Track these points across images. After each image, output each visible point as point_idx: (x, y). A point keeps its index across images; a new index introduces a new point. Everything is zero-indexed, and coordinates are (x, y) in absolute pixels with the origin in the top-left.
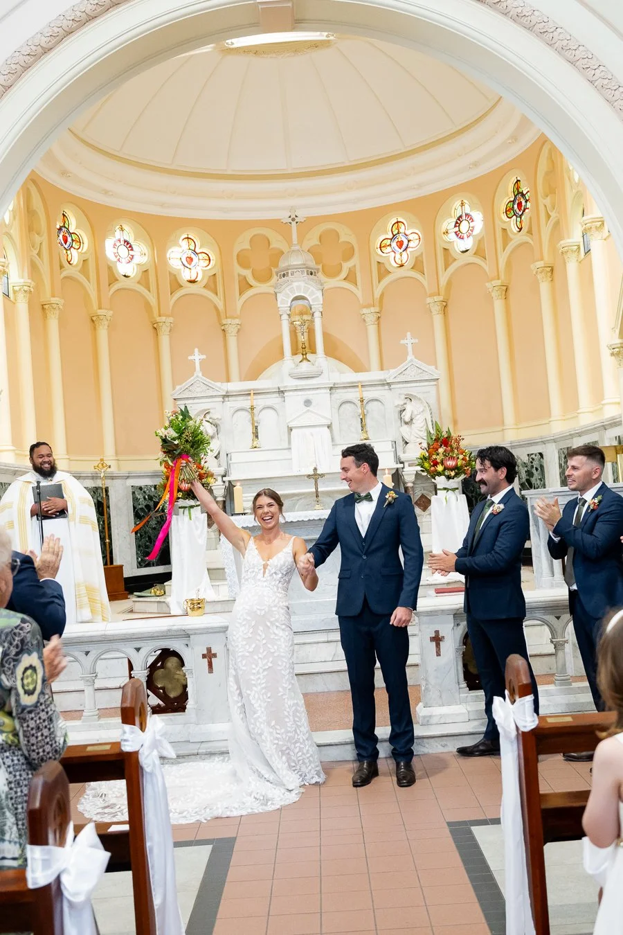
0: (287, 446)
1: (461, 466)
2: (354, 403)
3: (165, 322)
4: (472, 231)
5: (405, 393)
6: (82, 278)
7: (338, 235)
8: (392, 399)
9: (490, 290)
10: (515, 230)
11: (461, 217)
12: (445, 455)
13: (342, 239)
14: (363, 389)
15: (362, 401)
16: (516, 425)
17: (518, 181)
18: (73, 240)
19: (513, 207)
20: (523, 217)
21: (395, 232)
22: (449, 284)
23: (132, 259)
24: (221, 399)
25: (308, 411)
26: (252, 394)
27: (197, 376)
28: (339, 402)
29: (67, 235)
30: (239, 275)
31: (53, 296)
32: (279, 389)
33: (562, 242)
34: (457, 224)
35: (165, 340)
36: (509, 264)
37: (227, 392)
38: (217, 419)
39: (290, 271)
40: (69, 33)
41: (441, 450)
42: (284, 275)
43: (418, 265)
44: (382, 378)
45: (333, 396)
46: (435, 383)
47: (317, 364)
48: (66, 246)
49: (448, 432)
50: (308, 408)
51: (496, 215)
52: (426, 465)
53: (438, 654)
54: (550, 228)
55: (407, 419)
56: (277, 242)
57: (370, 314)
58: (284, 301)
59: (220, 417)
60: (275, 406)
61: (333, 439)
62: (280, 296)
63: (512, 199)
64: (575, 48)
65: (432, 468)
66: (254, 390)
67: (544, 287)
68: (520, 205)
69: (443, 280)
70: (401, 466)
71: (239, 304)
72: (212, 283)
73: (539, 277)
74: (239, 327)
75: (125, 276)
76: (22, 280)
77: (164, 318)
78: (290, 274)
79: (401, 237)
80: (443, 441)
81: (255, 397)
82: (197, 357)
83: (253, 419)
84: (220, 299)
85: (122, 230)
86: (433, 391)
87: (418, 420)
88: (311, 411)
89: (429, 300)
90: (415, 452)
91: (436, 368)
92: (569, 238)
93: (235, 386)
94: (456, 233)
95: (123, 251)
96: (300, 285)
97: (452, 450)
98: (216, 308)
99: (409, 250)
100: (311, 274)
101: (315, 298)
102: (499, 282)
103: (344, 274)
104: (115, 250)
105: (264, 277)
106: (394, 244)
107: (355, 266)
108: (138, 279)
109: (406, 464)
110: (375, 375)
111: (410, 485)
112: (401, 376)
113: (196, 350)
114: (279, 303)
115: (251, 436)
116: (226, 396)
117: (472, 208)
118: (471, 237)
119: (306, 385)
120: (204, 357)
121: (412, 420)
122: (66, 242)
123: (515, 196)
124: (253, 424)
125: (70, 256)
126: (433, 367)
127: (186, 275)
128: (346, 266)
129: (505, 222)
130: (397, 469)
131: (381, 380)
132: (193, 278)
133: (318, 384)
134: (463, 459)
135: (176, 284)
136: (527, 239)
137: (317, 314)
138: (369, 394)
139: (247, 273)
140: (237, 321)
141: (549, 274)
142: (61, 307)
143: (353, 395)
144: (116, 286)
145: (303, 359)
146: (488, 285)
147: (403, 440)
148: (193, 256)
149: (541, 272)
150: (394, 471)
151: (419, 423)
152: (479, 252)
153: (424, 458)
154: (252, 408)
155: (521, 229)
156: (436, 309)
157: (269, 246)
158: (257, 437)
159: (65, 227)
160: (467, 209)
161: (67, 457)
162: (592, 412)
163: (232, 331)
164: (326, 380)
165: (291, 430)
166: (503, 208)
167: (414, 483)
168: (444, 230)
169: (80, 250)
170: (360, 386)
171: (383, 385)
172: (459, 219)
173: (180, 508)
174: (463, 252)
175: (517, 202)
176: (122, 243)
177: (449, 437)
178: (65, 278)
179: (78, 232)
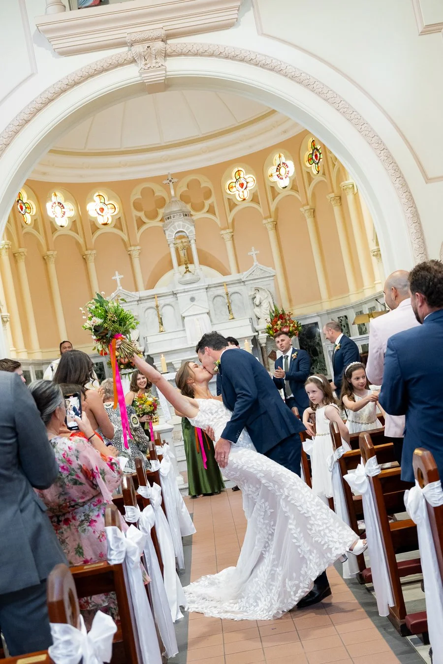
0: (182, 329)
1: (293, 331)
2: (222, 296)
3: (91, 255)
4: (288, 174)
5: (255, 287)
6: (35, 232)
7: (199, 182)
8: (246, 291)
9: (303, 213)
10: (315, 172)
11: (280, 165)
12: (282, 325)
13: (203, 185)
14: (228, 287)
15: (227, 294)
16: (330, 299)
17: (313, 141)
18: (26, 208)
19: (312, 158)
20: (319, 164)
21: (238, 177)
22: (277, 209)
23: (64, 214)
24: (136, 303)
25: (194, 305)
26: (156, 298)
27: (119, 290)
28: (213, 297)
29: (22, 205)
30: (136, 216)
31: (20, 247)
32: (173, 292)
33: (342, 183)
34: (278, 170)
35: (92, 266)
36: (313, 195)
37: (140, 298)
38: (136, 316)
39: (172, 216)
40: (39, 110)
41: (279, 322)
42: (168, 218)
43: (255, 199)
44: (238, 278)
45: (208, 293)
46: (273, 278)
47: (196, 274)
48: (22, 212)
49: (283, 311)
50: (194, 303)
51: (302, 164)
52: (271, 332)
54: (336, 173)
55: (257, 303)
56: (159, 192)
57: (226, 234)
58: (170, 235)
59: (137, 315)
60: (173, 304)
61: (211, 321)
62: (167, 233)
63: (311, 152)
64: (326, 92)
65: (275, 334)
66: (157, 294)
67: (336, 210)
68: (316, 156)
69: (273, 208)
70: (257, 334)
71: (138, 235)
72: (118, 224)
73: (333, 203)
74: (140, 251)
75: (61, 226)
76: (4, 242)
77: (90, 251)
78: (172, 217)
79: (242, 181)
80: (279, 317)
81: (158, 299)
82: (118, 277)
83: (158, 312)
84: (125, 234)
85: (56, 195)
86: (272, 284)
87: (264, 303)
88: (196, 305)
89: (264, 222)
90: (264, 324)
91: (274, 268)
92: (347, 180)
93: (143, 293)
94: (278, 175)
95: (58, 209)
96: (179, 224)
97: (286, 322)
98: (123, 240)
99: (247, 189)
100: (186, 215)
101: (190, 230)
102: (308, 207)
103: (206, 208)
104: (53, 210)
105: (153, 216)
106: (238, 185)
107: (213, 202)
108: (69, 228)
109: (260, 332)
110: (234, 276)
111: (263, 345)
112: (251, 276)
113: (117, 273)
114: (167, 237)
115: (158, 324)
116: (140, 300)
117: (286, 159)
118: (288, 178)
119: (191, 288)
120: (122, 276)
121: (260, 303)
122: (22, 209)
123: (313, 150)
124: (159, 316)
125: (25, 218)
126: (271, 268)
127: (101, 220)
128: (207, 203)
129: (308, 168)
130: (255, 336)
131: (238, 280)
132: (105, 222)
133: (198, 287)
134: (293, 326)
135: (95, 227)
136: (323, 179)
137: (193, 241)
138: (231, 290)
139: (141, 214)
140: (138, 248)
141: (339, 201)
142: (26, 254)
143: (221, 291)
144: (57, 234)
145: (187, 271)
146: (302, 209)
147: (257, 317)
148: (104, 207)
149: (333, 200)
150: (252, 338)
151: (265, 305)
152: (294, 187)
153: (269, 328)
154: (157, 307)
155: (318, 172)
156: (270, 226)
157: (154, 194)
158: (162, 324)
159: (20, 200)
160: (283, 160)
161: (41, 350)
162: (372, 288)
163: (135, 254)
164: (203, 284)
165: (184, 317)
166: (306, 158)
167: (266, 344)
168: (269, 174)
169: (31, 214)
170: (225, 285)
171: (240, 282)
172: (278, 166)
173: (122, 375)
174: (284, 188)
175: (314, 154)
176: (57, 204)
177: (283, 314)
178: (24, 233)
179: (29, 201)
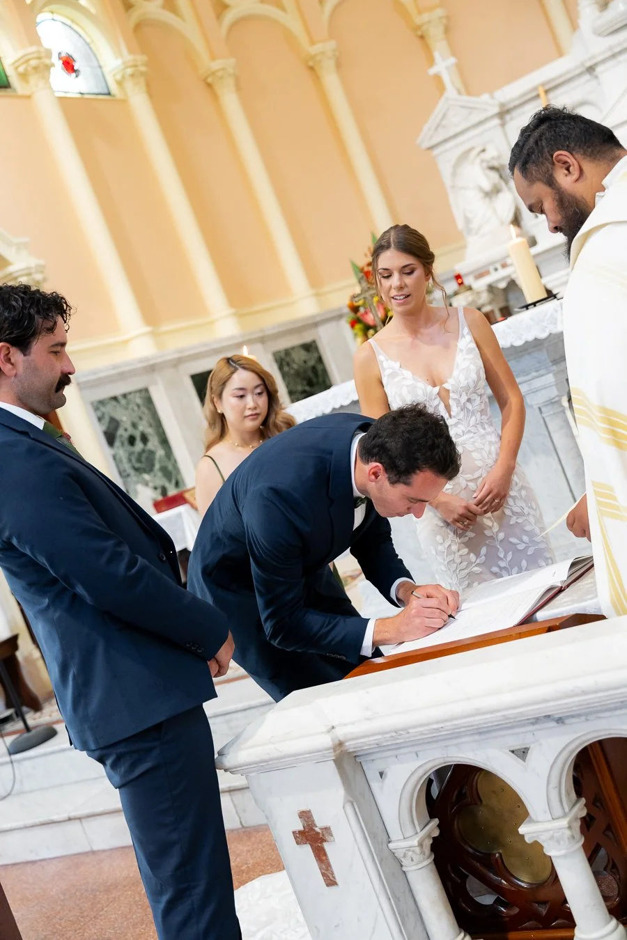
24: (496, 121)
32: (583, 65)
37: (502, 105)
53: (331, 882)
82: (442, 66)
93: (511, 90)
113: (437, 56)
116: (505, 113)
120: (452, 60)
